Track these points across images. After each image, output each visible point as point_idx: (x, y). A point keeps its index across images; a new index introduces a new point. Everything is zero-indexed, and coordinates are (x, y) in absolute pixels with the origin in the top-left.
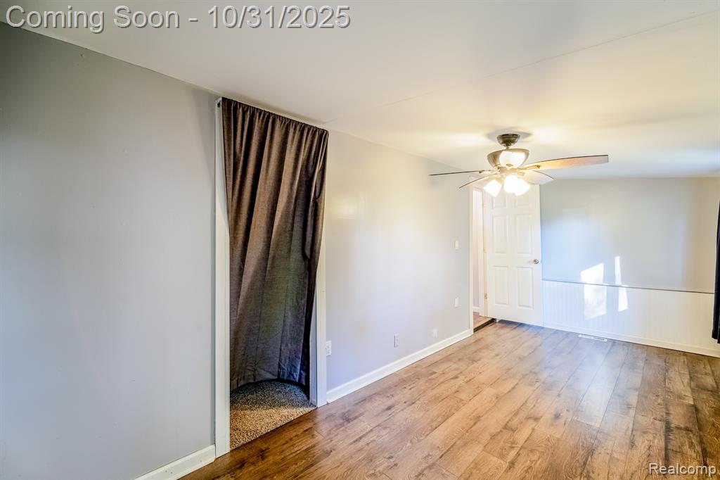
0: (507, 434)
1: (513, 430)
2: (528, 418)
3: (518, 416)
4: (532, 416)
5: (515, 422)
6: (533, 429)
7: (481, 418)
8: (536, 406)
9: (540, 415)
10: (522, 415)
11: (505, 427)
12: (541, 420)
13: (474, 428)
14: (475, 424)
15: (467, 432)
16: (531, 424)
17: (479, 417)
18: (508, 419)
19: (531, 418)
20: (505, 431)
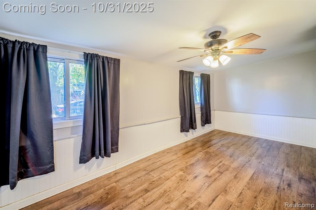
0: (222, 170)
1: (219, 172)
2: (210, 177)
3: (215, 178)
4: (208, 178)
5: (217, 175)
6: (210, 172)
7: (234, 177)
8: (203, 184)
9: (204, 178)
10: (213, 178)
11: (222, 173)
12: (204, 176)
13: (236, 173)
14: (236, 175)
15: (239, 172)
16: (209, 174)
17: (235, 178)
18: (220, 177)
19: (209, 177)
20: (222, 172)
